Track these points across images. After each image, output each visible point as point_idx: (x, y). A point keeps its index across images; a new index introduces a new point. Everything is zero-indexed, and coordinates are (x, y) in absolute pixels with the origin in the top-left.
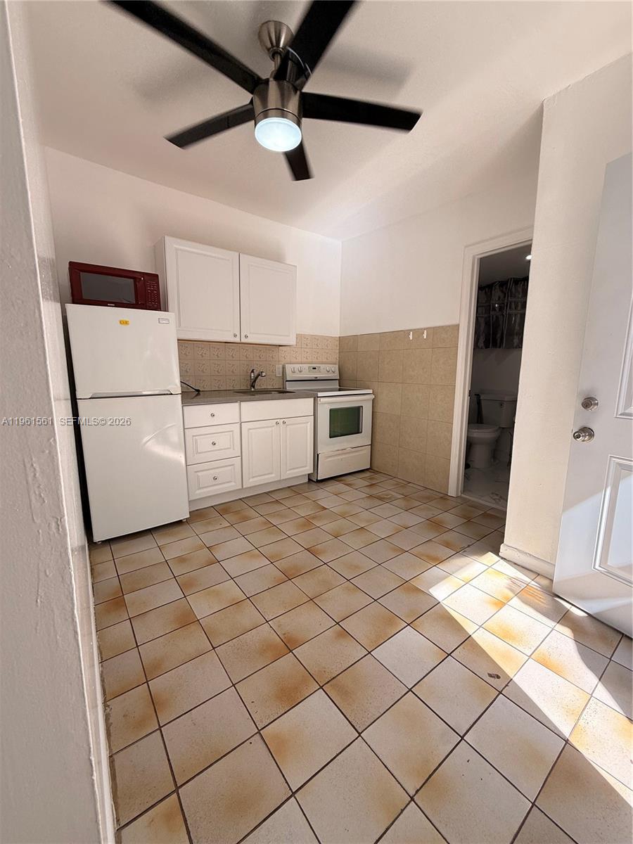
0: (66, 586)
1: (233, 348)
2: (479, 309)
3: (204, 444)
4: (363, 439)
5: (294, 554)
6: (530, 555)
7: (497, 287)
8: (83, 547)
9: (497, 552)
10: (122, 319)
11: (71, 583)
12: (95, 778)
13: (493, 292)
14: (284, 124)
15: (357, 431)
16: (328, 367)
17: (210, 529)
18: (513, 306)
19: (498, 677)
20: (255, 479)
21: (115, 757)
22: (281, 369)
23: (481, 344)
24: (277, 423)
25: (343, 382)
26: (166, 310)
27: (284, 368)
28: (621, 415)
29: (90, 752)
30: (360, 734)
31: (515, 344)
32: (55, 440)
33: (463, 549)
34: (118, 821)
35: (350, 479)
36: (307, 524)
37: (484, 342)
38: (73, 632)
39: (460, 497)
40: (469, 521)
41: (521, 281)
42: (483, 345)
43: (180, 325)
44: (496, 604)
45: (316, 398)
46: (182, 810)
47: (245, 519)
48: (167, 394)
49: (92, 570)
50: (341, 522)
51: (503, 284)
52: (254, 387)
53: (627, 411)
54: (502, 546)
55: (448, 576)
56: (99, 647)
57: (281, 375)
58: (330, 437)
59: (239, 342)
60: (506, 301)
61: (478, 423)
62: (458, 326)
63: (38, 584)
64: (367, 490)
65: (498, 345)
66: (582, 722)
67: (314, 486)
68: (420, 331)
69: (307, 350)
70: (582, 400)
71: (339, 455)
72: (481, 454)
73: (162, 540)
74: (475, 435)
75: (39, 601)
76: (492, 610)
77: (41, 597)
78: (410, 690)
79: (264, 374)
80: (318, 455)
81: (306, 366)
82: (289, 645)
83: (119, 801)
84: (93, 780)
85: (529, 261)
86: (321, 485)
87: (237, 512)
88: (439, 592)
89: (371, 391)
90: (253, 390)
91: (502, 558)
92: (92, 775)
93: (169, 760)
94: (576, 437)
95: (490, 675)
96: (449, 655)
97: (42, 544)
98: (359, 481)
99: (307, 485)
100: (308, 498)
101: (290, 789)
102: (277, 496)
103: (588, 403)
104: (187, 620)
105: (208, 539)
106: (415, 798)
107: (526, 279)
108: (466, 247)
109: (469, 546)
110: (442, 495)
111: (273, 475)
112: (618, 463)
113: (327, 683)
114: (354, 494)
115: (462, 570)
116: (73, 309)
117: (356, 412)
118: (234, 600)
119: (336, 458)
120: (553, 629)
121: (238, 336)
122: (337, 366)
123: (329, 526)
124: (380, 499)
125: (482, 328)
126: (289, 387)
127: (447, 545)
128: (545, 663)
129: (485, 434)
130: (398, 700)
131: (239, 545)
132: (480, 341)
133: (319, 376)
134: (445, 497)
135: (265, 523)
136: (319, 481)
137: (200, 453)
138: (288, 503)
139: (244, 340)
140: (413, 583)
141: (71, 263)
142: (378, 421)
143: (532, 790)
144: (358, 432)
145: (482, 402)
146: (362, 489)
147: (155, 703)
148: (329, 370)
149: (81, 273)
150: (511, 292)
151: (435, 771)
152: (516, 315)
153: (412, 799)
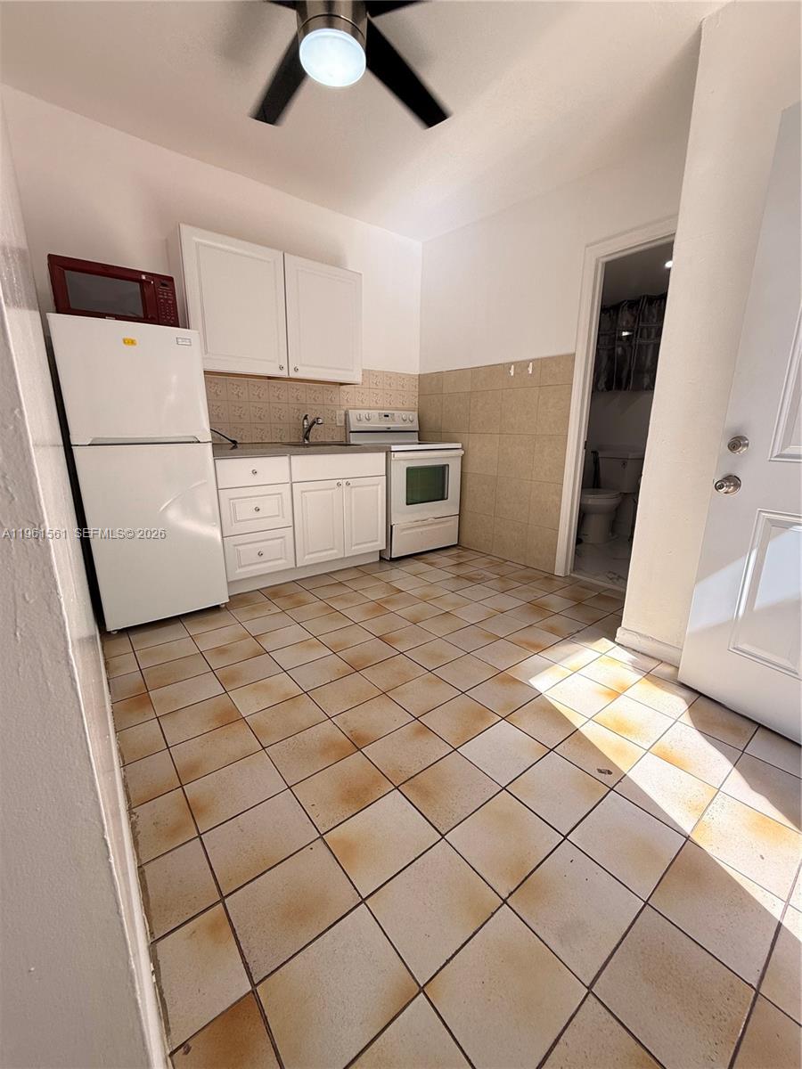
0: (55, 617)
1: (279, 386)
2: (601, 338)
3: (245, 510)
4: (449, 507)
5: (361, 641)
6: (653, 639)
7: (626, 308)
8: (94, 638)
9: (612, 637)
10: (126, 337)
11: (61, 614)
12: (112, 861)
13: (620, 316)
14: (340, 39)
15: (441, 495)
16: (404, 415)
17: (256, 616)
18: (645, 335)
19: (610, 773)
20: (311, 556)
21: (145, 867)
22: (343, 417)
23: (602, 385)
24: (339, 485)
25: (424, 434)
26: (186, 326)
27: (346, 415)
28: (777, 457)
29: (104, 829)
30: (443, 836)
31: (646, 384)
32: (21, 412)
33: (571, 635)
34: (152, 933)
35: (433, 558)
36: (379, 608)
37: (606, 383)
38: (70, 679)
39: (570, 576)
40: (579, 603)
41: (657, 299)
42: (603, 386)
43: (206, 352)
44: (609, 695)
45: (388, 452)
46: (230, 920)
47: (300, 603)
48: (193, 442)
49: (106, 664)
50: (422, 606)
51: (633, 304)
52: (307, 439)
53: (783, 452)
54: (619, 629)
56: (120, 750)
57: (343, 424)
58: (407, 504)
59: (287, 376)
60: (636, 327)
61: (594, 487)
62: (572, 357)
63: (15, 613)
64: (454, 570)
65: (624, 386)
66: (706, 818)
67: (387, 566)
68: (524, 364)
69: (376, 391)
70: (728, 441)
71: (419, 526)
72: (596, 525)
73: (195, 628)
74: (590, 502)
75: (18, 634)
76: (604, 701)
77: (21, 630)
78: (504, 788)
79: (320, 421)
80: (392, 527)
81: (375, 413)
82: (357, 743)
83: (153, 914)
84: (110, 863)
85: (669, 270)
86: (395, 564)
87: (290, 597)
88: (541, 683)
89: (459, 446)
90: (306, 442)
91: (619, 644)
92: (108, 857)
93: (212, 869)
94: (718, 487)
95: (600, 771)
96: (551, 750)
97: (15, 558)
98: (444, 560)
99: (378, 565)
100: (379, 580)
101: (360, 895)
102: (340, 578)
103: (736, 443)
104: (229, 718)
105: (254, 626)
106: (508, 900)
107: (663, 297)
108: (587, 246)
109: (578, 632)
110: (546, 575)
111: (335, 551)
112: (768, 519)
113: (403, 783)
114: (438, 575)
115: (569, 658)
116: (56, 320)
117: (440, 472)
118: (287, 695)
119: (414, 531)
120: (676, 721)
121: (285, 367)
122: (416, 414)
123: (406, 611)
124: (470, 579)
125: (604, 364)
126: (354, 439)
127: (552, 630)
128: (666, 757)
129: (601, 501)
130: (490, 799)
131: (293, 633)
132: (600, 382)
133: (392, 426)
134: (550, 577)
135: (326, 608)
136: (392, 560)
137: (239, 521)
138: (355, 586)
139: (293, 375)
140: (511, 673)
141: (50, 256)
142: (469, 484)
143: (645, 888)
144: (443, 499)
145: (600, 460)
146: (447, 569)
147: (192, 810)
148: (406, 418)
149: (66, 271)
150: (643, 314)
151: (532, 872)
152: (647, 346)
153: (505, 902)
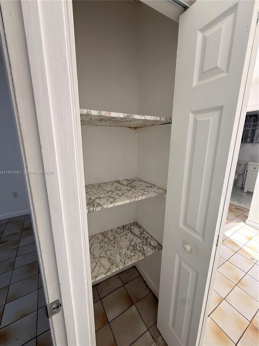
9: (245, 222)
18: (249, 126)
19: (254, 259)
33: (232, 220)
40: (231, 210)
41: (253, 116)
44: (248, 239)
54: (247, 220)
55: (229, 229)
78: (227, 260)
88: (227, 234)
91: (247, 224)
95: (251, 259)
96: (236, 252)
115: (233, 227)
150: (248, 120)
151: (241, 280)
152: (249, 130)
153: (236, 285)
